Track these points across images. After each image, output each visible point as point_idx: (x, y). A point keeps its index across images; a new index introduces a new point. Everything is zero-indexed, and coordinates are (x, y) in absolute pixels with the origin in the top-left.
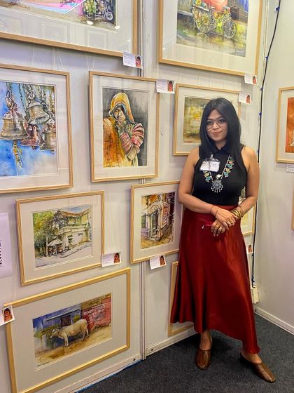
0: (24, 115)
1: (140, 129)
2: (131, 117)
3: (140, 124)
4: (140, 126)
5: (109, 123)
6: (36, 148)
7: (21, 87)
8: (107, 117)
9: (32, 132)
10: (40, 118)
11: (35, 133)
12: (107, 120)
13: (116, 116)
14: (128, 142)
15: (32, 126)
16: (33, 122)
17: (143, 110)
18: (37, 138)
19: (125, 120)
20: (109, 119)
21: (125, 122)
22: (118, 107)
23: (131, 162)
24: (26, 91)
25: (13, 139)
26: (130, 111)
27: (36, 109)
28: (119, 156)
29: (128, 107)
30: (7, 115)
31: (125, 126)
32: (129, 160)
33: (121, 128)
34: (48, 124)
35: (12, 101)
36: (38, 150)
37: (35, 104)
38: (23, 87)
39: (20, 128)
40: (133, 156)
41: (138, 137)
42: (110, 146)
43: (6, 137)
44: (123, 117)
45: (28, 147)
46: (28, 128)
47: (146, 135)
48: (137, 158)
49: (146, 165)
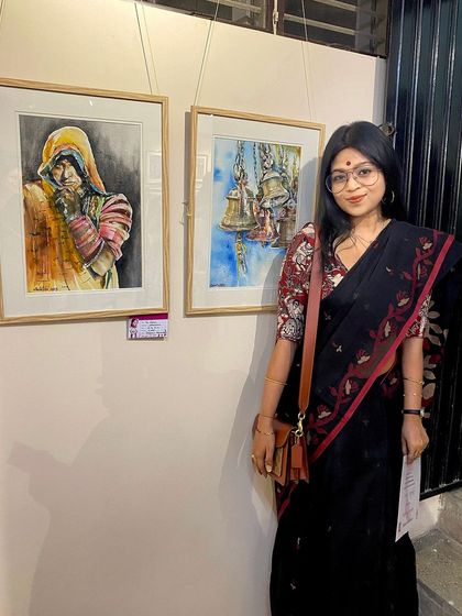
0: (256, 192)
1: (122, 206)
2: (98, 182)
3: (122, 196)
4: (121, 201)
5: (39, 194)
6: (267, 244)
7: (256, 148)
8: (33, 181)
9: (264, 219)
10: (276, 198)
11: (268, 220)
12: (35, 188)
13: (58, 178)
14: (90, 236)
15: (265, 209)
16: (267, 205)
17: (128, 163)
18: (269, 229)
19: (82, 187)
20: (41, 186)
21: (80, 191)
22: (62, 158)
23: (99, 280)
24: (262, 154)
25: (238, 229)
26: (94, 166)
27: (273, 183)
28: (67, 266)
29: (87, 158)
30: (234, 192)
31: (81, 201)
32: (95, 275)
33: (72, 204)
34: (286, 208)
35: (243, 170)
36: (269, 247)
37: (272, 175)
38: (259, 148)
39: (248, 213)
40: (105, 265)
41: (117, 226)
42: (44, 245)
43: (229, 226)
44: (77, 180)
45: (256, 242)
46: (258, 213)
47: (136, 219)
48: (114, 270)
49: (139, 285)
